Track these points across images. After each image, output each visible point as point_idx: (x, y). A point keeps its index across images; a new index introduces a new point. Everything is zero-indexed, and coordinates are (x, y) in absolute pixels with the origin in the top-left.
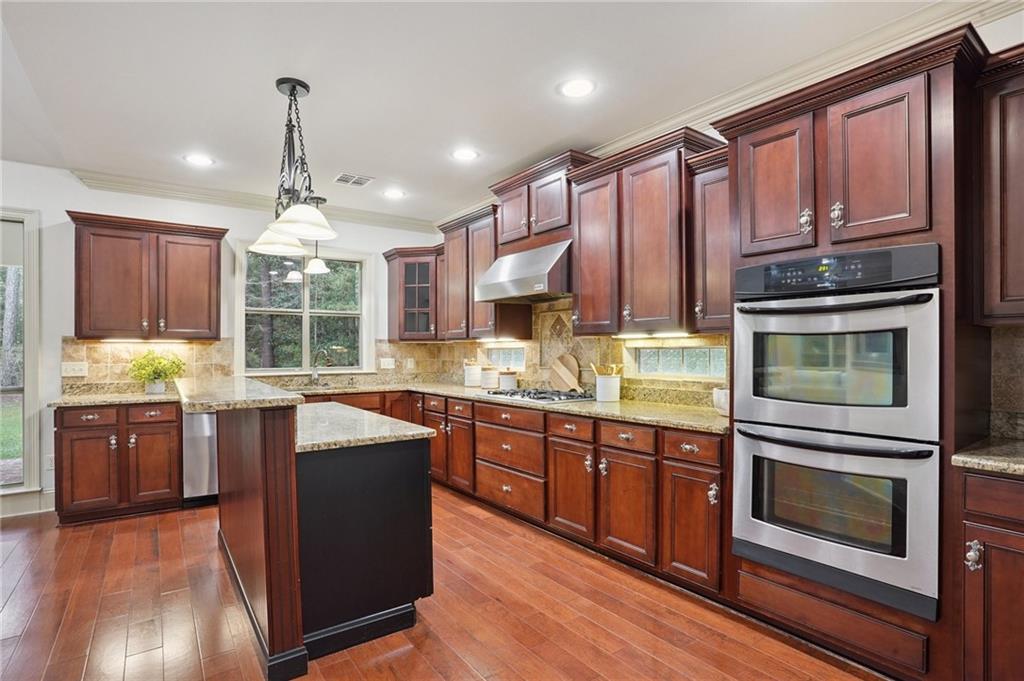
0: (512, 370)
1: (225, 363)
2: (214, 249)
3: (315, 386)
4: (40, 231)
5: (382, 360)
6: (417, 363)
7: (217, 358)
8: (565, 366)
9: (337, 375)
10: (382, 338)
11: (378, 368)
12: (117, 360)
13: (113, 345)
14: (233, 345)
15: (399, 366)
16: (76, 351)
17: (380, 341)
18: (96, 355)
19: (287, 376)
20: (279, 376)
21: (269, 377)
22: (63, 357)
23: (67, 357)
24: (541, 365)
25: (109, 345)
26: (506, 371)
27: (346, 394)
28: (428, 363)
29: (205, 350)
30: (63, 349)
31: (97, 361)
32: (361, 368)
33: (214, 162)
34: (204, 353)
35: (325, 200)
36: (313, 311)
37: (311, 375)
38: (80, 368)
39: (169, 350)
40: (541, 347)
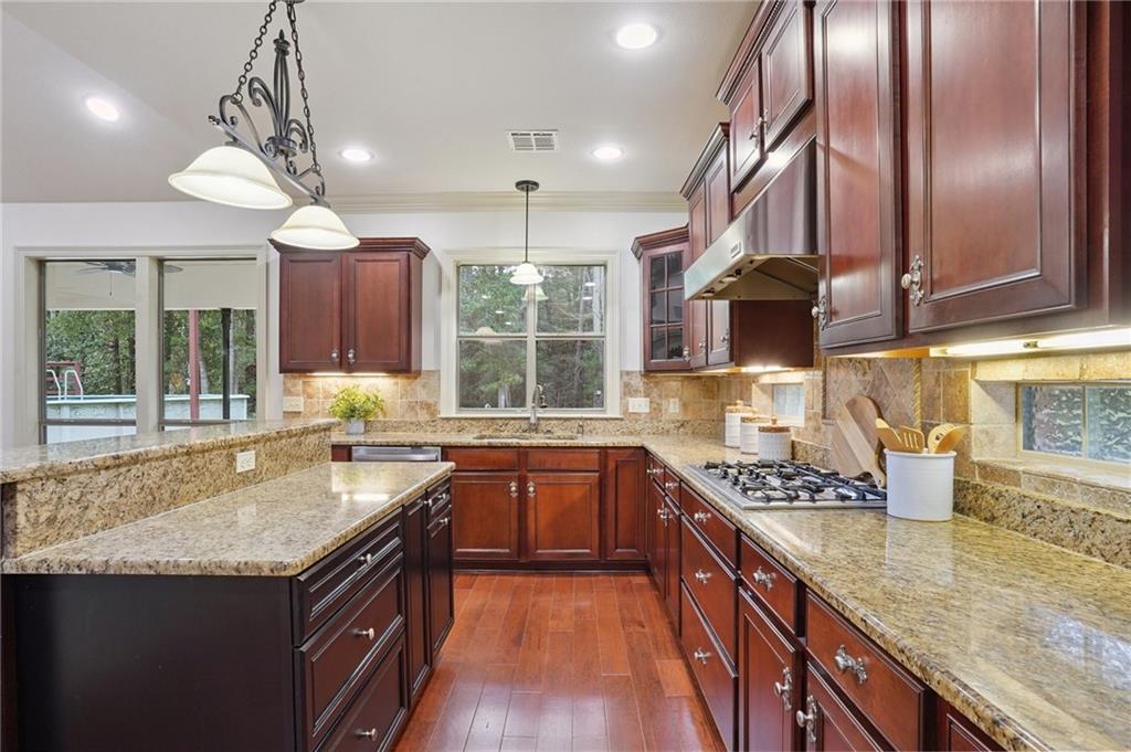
0: (780, 424)
1: (431, 401)
2: (404, 263)
3: (533, 434)
4: (267, 265)
5: (631, 400)
6: (685, 406)
7: (422, 395)
8: (858, 421)
9: (566, 419)
10: (629, 369)
11: (625, 412)
12: (327, 396)
13: (327, 379)
14: (439, 379)
15: (656, 410)
16: (294, 385)
17: (628, 373)
18: (309, 390)
19: (501, 419)
20: (493, 419)
21: (479, 419)
22: (284, 390)
23: (287, 392)
24: (824, 417)
25: (321, 379)
26: (770, 424)
27: (548, 447)
28: (703, 406)
29: (410, 385)
30: (284, 383)
31: (310, 397)
32: (604, 411)
33: (373, 157)
34: (409, 388)
35: (536, 184)
36: (540, 334)
37: (528, 419)
38: (298, 403)
39: (374, 385)
40: (825, 381)
